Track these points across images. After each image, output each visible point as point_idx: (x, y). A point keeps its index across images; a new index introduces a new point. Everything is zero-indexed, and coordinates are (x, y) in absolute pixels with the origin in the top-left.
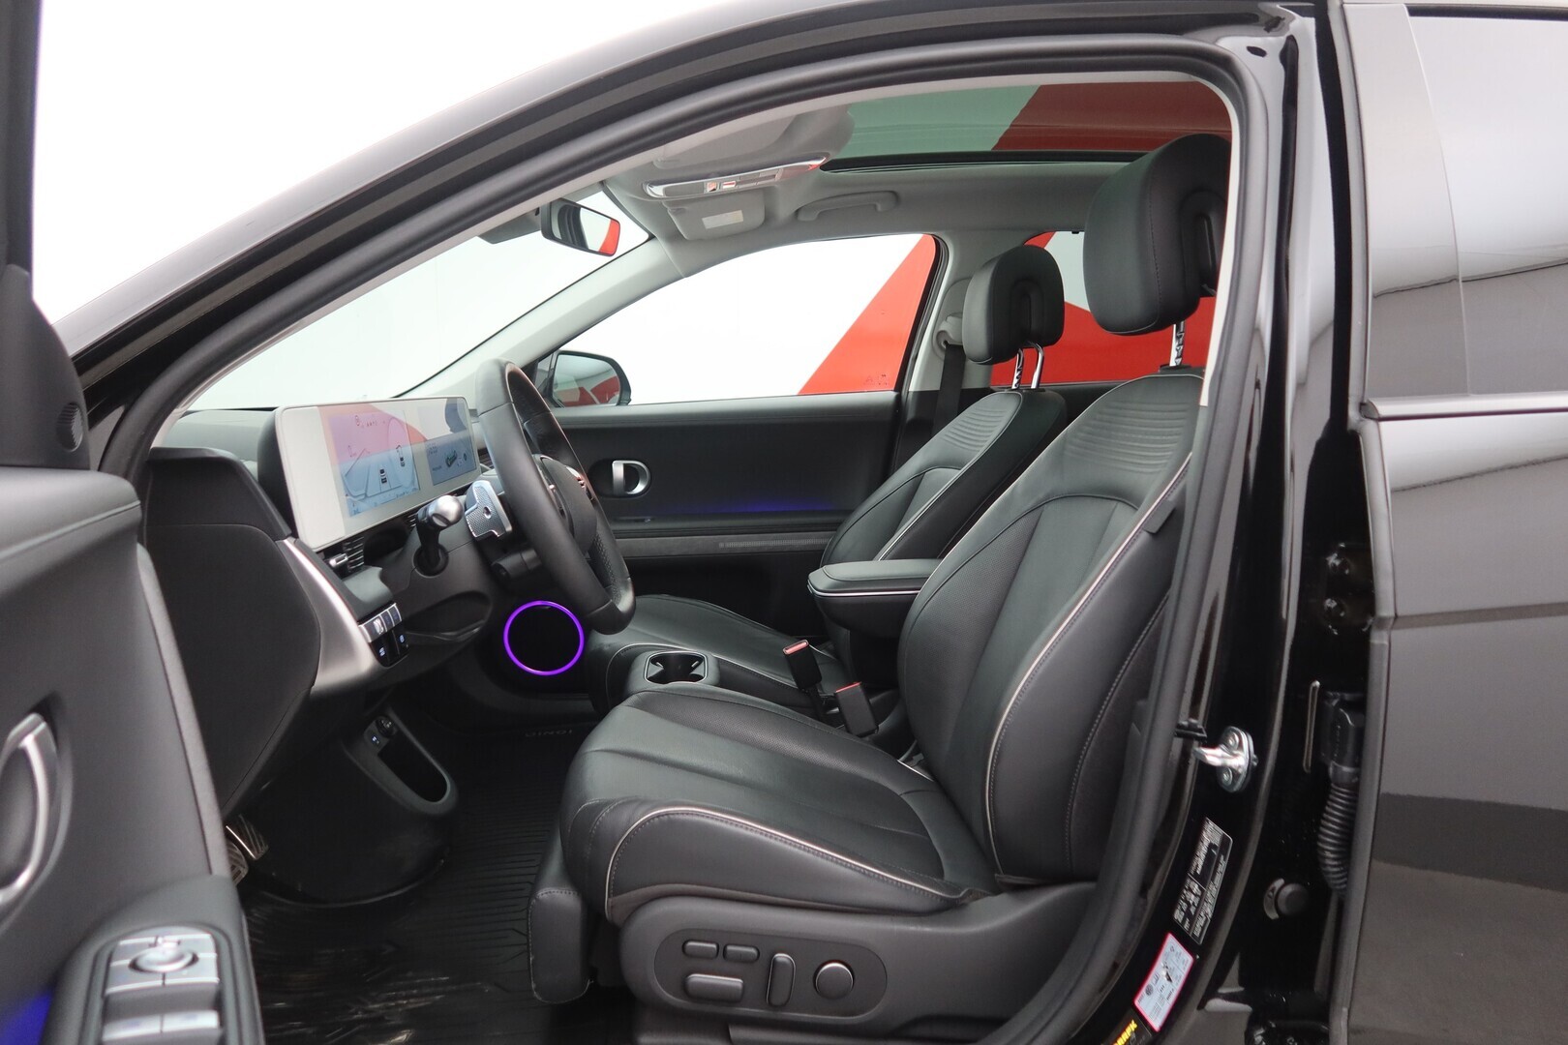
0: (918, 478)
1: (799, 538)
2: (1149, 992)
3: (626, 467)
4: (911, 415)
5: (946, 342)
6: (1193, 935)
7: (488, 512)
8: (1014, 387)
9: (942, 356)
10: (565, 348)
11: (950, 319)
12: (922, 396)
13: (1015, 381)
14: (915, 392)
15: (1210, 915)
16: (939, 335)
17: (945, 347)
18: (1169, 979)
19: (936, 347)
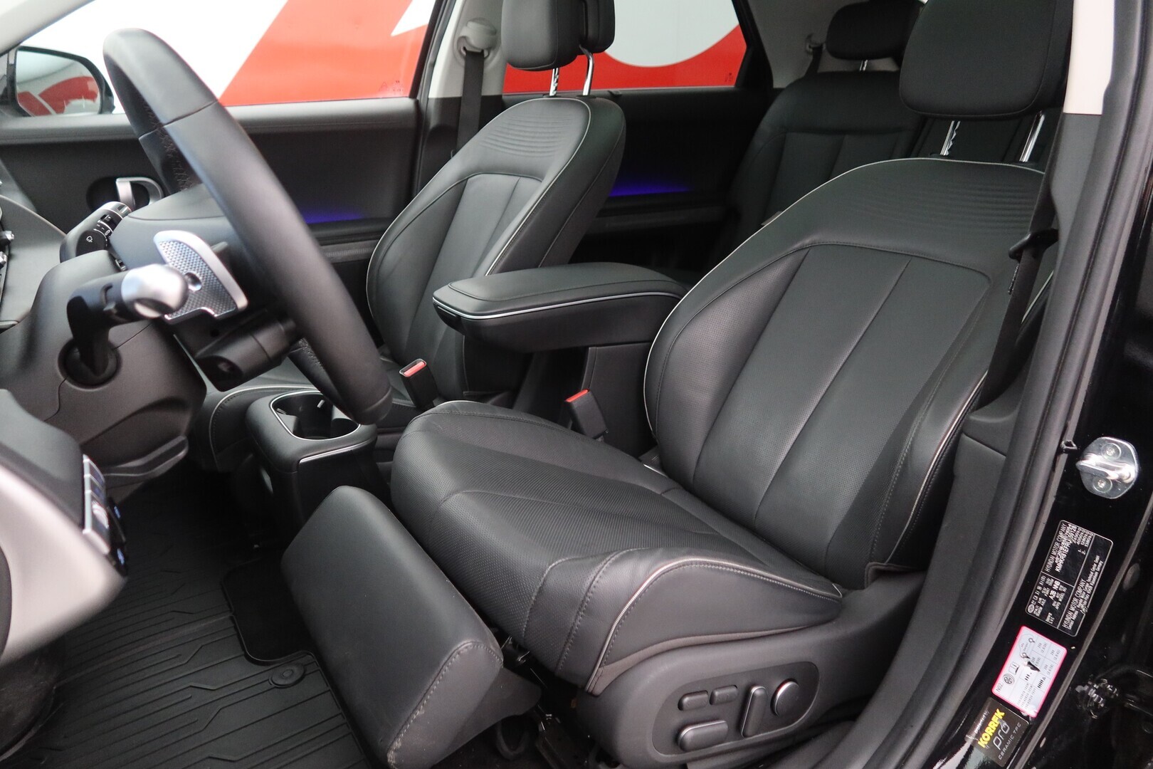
0: (461, 186)
1: (339, 250)
2: (1008, 681)
3: (133, 185)
4: (433, 122)
5: (465, 49)
6: (1061, 627)
7: (195, 280)
8: (552, 94)
9: (462, 62)
10: (26, 43)
11: (471, 25)
12: (445, 103)
13: (553, 88)
14: (437, 99)
15: (1084, 610)
16: (460, 40)
17: (464, 53)
18: (1034, 668)
19: (457, 54)
